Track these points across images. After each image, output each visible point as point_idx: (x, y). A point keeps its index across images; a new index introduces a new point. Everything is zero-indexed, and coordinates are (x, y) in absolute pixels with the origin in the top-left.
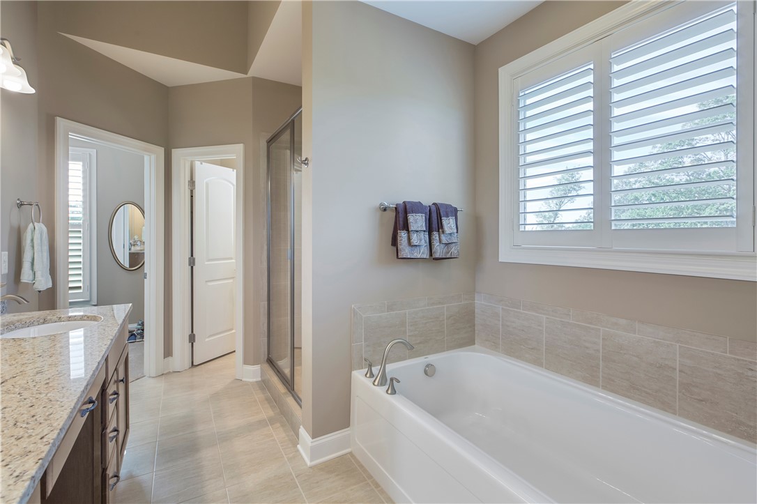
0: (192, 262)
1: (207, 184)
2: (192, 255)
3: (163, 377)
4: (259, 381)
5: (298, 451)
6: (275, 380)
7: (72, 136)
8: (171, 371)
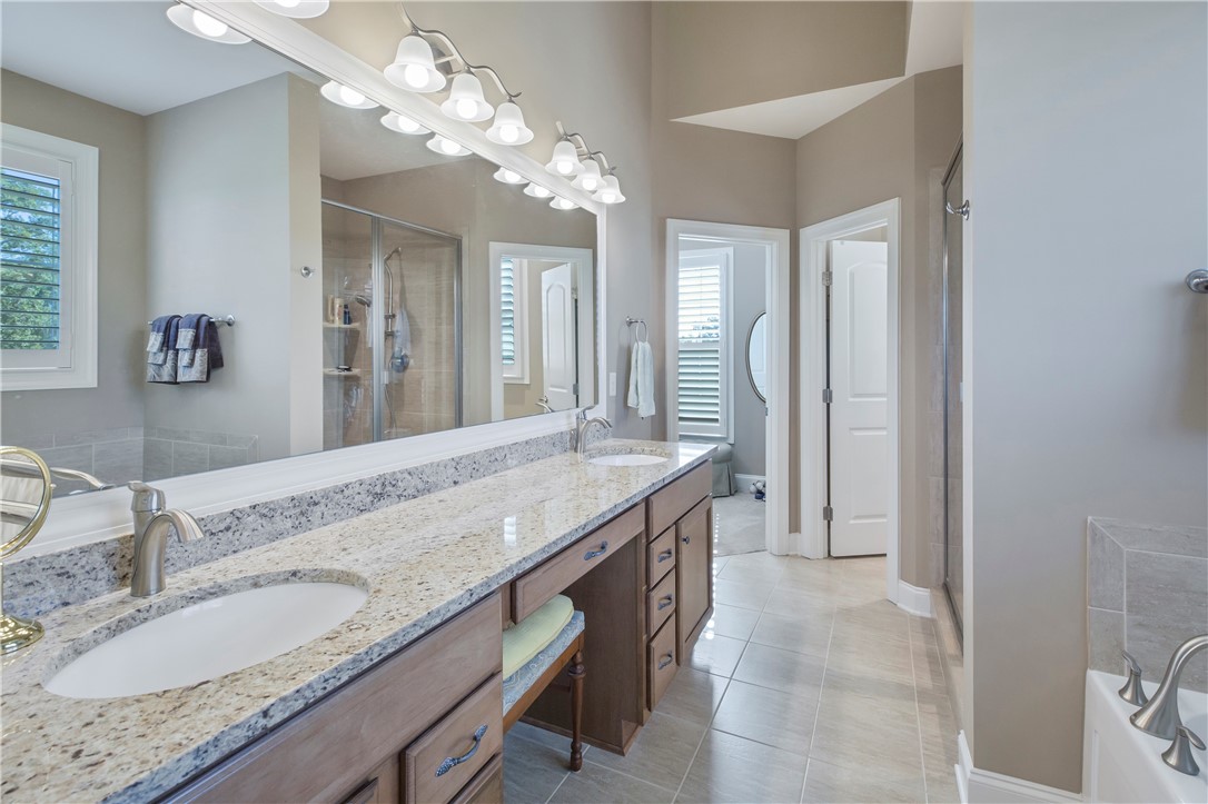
0: (828, 397)
1: (852, 274)
2: (828, 387)
3: (788, 558)
4: (927, 619)
5: (954, 775)
6: (946, 625)
7: (683, 237)
8: (799, 553)
